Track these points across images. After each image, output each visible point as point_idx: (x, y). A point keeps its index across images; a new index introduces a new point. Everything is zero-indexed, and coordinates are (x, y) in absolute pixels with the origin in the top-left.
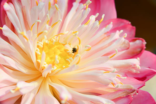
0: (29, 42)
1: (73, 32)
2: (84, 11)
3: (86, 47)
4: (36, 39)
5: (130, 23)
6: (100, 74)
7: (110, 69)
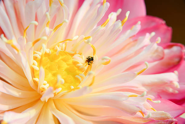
0: (21, 54)
1: (84, 37)
2: (100, 6)
3: (103, 59)
4: (31, 49)
5: (164, 22)
6: (124, 98)
7: (137, 87)
